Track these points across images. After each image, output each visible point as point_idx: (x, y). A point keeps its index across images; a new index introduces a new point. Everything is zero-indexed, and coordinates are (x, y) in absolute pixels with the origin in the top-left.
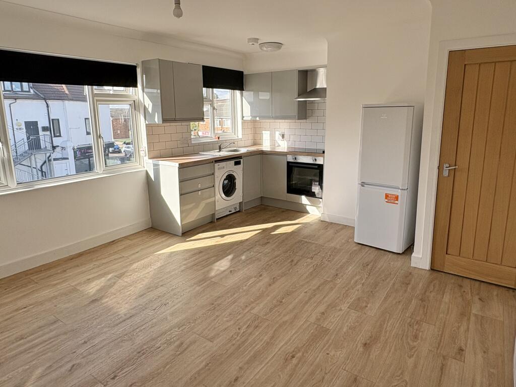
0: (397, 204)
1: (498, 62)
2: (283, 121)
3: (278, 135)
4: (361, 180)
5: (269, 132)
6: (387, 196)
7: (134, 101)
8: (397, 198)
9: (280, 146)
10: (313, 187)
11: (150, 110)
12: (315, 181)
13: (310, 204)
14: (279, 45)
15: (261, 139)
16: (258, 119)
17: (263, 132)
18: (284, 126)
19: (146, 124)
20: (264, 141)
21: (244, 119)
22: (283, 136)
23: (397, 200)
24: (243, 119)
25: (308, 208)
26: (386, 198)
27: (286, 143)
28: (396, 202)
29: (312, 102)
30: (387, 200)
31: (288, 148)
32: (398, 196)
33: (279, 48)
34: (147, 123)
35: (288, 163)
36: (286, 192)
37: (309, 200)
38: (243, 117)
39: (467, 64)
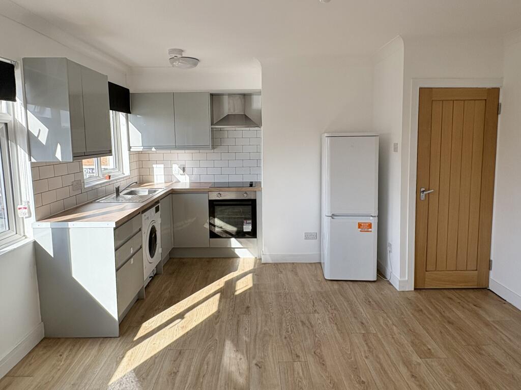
0: (371, 231)
1: (456, 100)
2: (183, 151)
3: (176, 168)
4: (331, 212)
5: (162, 166)
6: (360, 225)
7: (6, 124)
8: (370, 226)
9: (180, 182)
10: (244, 227)
11: (43, 139)
12: (246, 219)
13: (242, 246)
14: (195, 61)
15: (151, 173)
16: (153, 149)
17: (154, 166)
18: (184, 157)
19: (32, 163)
20: (155, 177)
21: (131, 150)
22: (184, 170)
23: (371, 228)
24: (129, 150)
25: (237, 252)
26: (359, 228)
27: (188, 177)
28: (370, 230)
29: (221, 130)
30: (360, 229)
31: (191, 183)
32: (371, 224)
33: (195, 65)
34: (33, 160)
35: (210, 201)
36: (209, 237)
37: (240, 242)
38: (130, 148)
39: (434, 100)
